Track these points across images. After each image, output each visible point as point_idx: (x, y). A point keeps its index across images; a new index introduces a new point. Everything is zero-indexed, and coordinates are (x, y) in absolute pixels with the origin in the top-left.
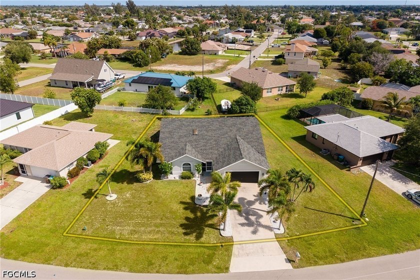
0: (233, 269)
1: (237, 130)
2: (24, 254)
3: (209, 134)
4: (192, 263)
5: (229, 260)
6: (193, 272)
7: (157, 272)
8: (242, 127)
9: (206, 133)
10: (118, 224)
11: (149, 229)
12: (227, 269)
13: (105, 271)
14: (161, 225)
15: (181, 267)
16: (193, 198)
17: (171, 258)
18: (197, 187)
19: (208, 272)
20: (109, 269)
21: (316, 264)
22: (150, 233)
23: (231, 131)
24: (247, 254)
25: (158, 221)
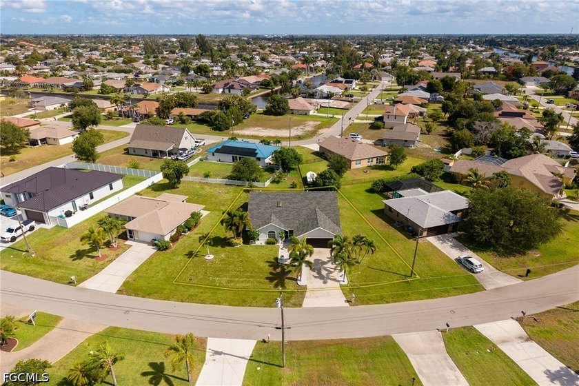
0: (305, 305)
1: (317, 203)
2: (149, 294)
3: (292, 206)
5: (303, 300)
7: (250, 306)
8: (321, 200)
9: (289, 206)
10: (217, 276)
11: (242, 279)
12: (301, 305)
14: (251, 277)
16: (276, 259)
17: (259, 298)
18: (280, 250)
22: (242, 282)
23: (311, 203)
24: (317, 297)
25: (249, 274)
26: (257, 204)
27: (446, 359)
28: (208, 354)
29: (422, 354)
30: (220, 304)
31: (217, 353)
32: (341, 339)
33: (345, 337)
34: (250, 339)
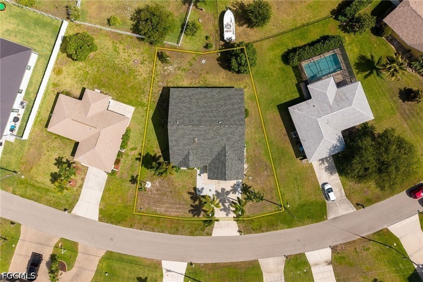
0: (213, 235)
1: (227, 140)
2: (119, 222)
3: (206, 142)
4: (196, 230)
5: (212, 230)
6: (196, 235)
7: (181, 235)
8: (231, 136)
9: (203, 142)
10: (157, 206)
11: (174, 210)
12: (211, 234)
13: (159, 233)
14: (179, 208)
15: (191, 232)
16: (195, 189)
17: (186, 227)
18: (198, 177)
19: (203, 235)
20: (160, 232)
21: (251, 233)
22: (174, 212)
23: (222, 140)
24: (221, 227)
25: (178, 206)
26: (176, 140)
27: (281, 277)
28: (164, 271)
29: (270, 272)
30: (163, 232)
31: (168, 271)
32: (231, 262)
33: (233, 261)
34: (183, 261)
